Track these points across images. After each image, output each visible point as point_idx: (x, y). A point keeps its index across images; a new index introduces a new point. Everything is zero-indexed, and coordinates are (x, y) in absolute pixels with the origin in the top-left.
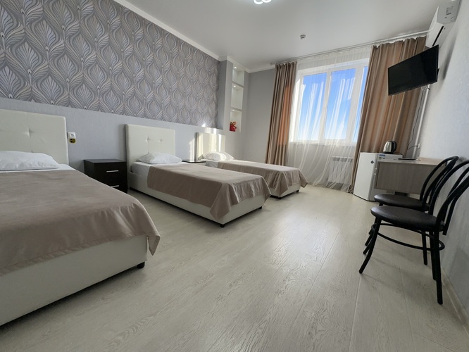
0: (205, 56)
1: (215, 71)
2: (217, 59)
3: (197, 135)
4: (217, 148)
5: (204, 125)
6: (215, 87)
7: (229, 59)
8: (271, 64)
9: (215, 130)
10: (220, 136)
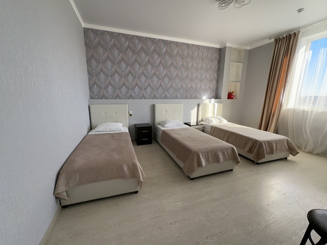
0: (208, 48)
1: (216, 57)
2: (218, 47)
3: (198, 105)
4: (214, 114)
5: (204, 98)
6: (216, 68)
7: (228, 45)
8: (270, 39)
9: (213, 100)
10: (216, 104)
